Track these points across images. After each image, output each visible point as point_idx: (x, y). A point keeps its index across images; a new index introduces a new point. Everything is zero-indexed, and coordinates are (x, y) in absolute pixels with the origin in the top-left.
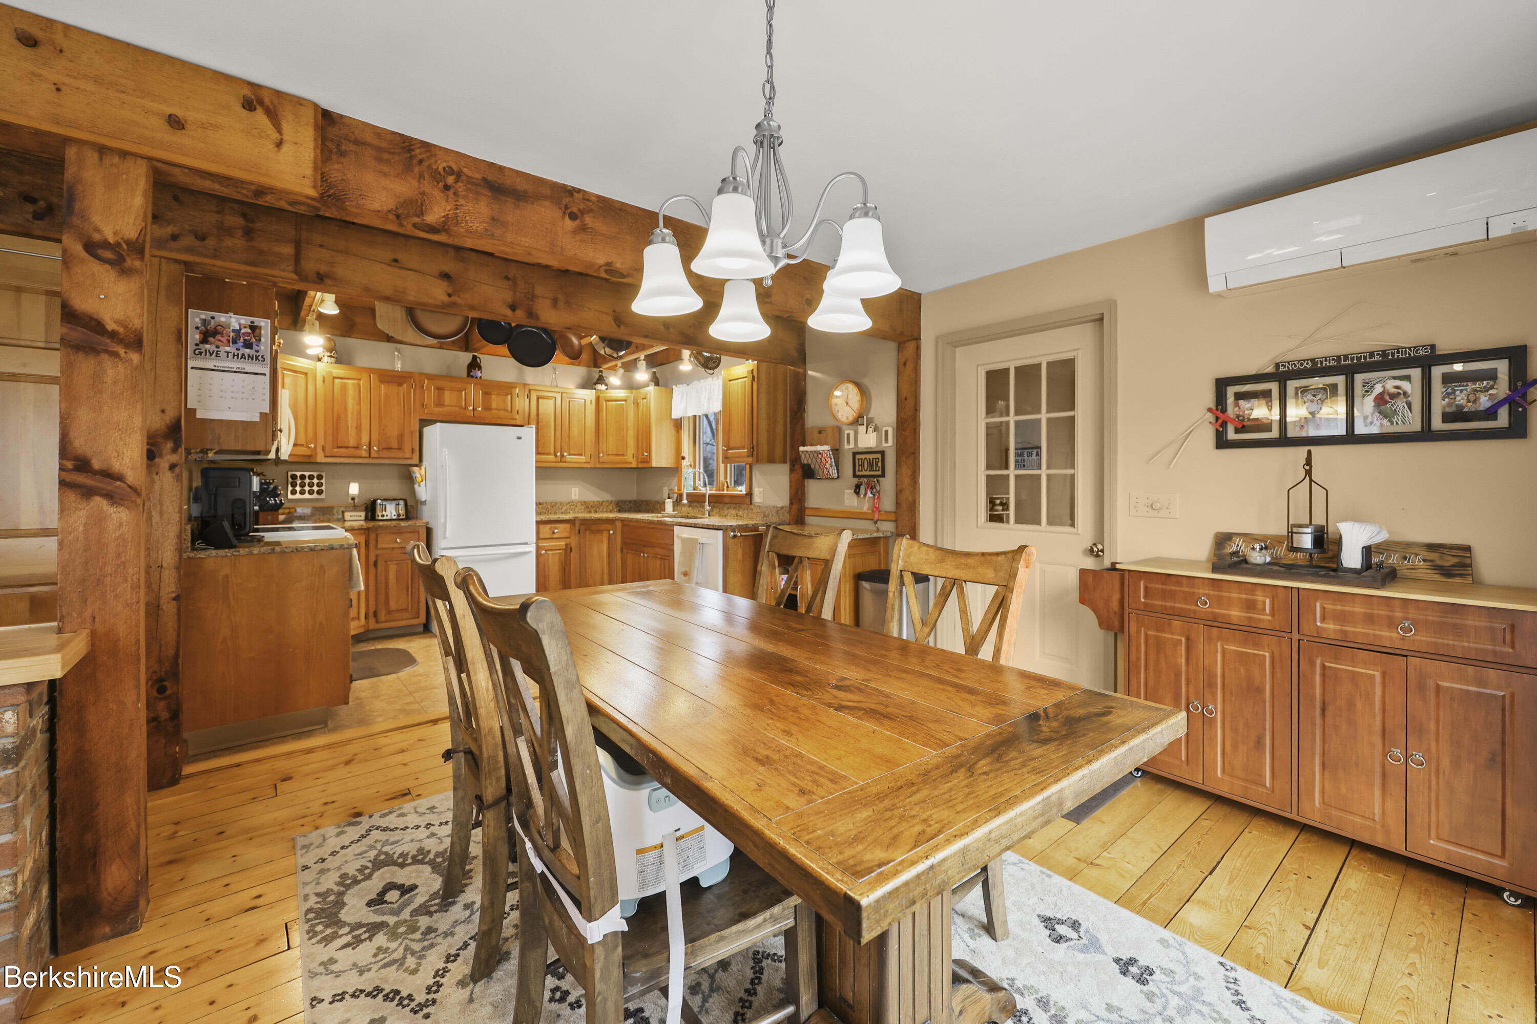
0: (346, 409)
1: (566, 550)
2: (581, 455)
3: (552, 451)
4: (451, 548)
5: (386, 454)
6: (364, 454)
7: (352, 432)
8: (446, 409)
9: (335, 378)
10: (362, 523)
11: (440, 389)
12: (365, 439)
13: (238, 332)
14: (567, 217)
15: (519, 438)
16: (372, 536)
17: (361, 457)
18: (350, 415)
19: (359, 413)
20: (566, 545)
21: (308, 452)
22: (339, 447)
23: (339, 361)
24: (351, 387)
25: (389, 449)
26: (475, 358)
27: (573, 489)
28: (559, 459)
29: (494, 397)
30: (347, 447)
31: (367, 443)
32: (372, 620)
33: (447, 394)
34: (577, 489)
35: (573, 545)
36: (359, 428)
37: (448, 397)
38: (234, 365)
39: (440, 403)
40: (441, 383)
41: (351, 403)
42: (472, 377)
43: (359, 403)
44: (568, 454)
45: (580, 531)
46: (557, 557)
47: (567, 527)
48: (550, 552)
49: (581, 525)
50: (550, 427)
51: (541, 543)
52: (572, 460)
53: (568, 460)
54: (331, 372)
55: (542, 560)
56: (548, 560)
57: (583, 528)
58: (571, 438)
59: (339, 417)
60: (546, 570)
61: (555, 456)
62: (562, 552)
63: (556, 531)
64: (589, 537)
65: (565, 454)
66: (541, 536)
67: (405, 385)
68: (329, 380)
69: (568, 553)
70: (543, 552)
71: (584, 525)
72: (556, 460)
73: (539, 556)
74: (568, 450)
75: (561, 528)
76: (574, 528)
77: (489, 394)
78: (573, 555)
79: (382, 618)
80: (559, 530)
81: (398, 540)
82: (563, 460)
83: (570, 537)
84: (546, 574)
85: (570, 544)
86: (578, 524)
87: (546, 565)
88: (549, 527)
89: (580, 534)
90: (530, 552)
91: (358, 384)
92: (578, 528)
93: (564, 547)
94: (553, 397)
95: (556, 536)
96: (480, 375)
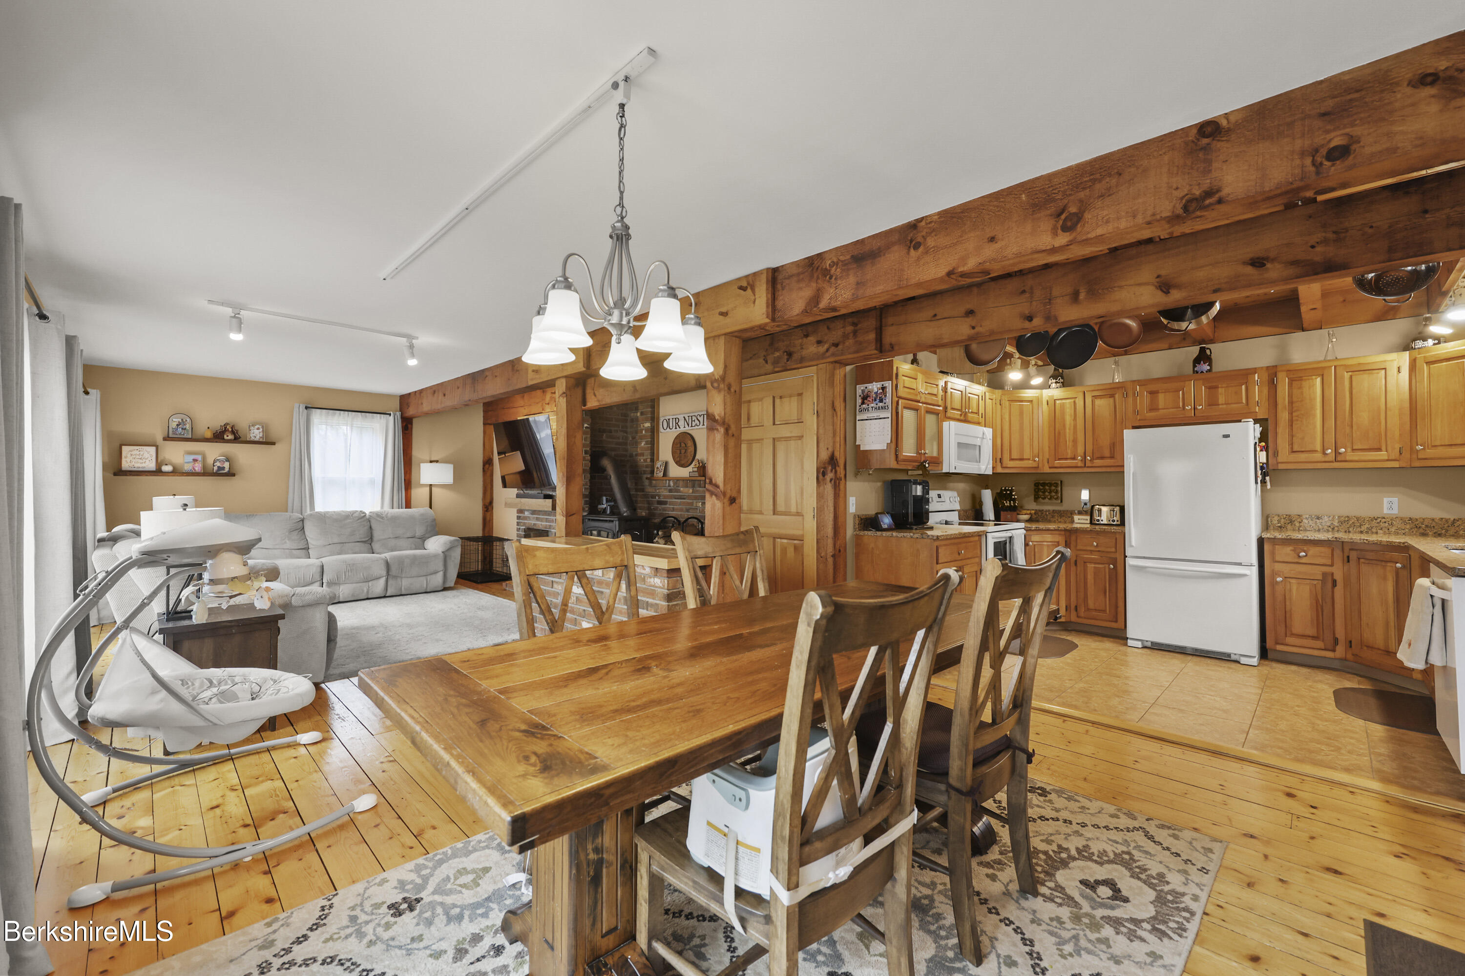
0: (1064, 425)
1: (1324, 581)
2: (1379, 449)
4: (1144, 558)
5: (1098, 462)
7: (1070, 444)
8: (1161, 412)
9: (1055, 400)
10: (1089, 526)
11: (1152, 393)
12: (1080, 450)
13: (876, 393)
14: (912, 250)
15: (1226, 436)
16: (1073, 538)
17: (1080, 467)
18: (1068, 431)
19: (1075, 427)
20: (1324, 575)
21: (1035, 465)
22: (1059, 459)
23: (1064, 385)
24: (1068, 406)
25: (1102, 458)
26: (1203, 350)
27: (1386, 500)
28: (1331, 458)
29: (1221, 390)
30: (1066, 459)
31: (1082, 454)
32: (1073, 614)
33: (1161, 397)
34: (1395, 500)
35: (1338, 576)
36: (1075, 441)
37: (1162, 399)
38: (875, 414)
39: (1153, 408)
40: (1153, 387)
41: (1068, 419)
42: (1197, 372)
43: (1075, 419)
44: (1349, 450)
45: (1348, 557)
46: (1307, 589)
47: (1326, 551)
48: (1293, 581)
49: (1351, 550)
50: (1315, 416)
51: (1278, 567)
52: (1356, 458)
53: (1348, 458)
54: (1053, 396)
55: (1279, 589)
56: (1290, 590)
57: (1354, 555)
58: (1355, 427)
59: (1059, 433)
60: (1288, 603)
61: (1324, 454)
62: (1315, 582)
63: (1303, 554)
64: (1365, 568)
65: (1343, 450)
66: (1278, 558)
67: (1117, 396)
68: (1051, 403)
69: (1330, 584)
70: (1279, 579)
71: (1356, 550)
72: (1327, 459)
73: (1274, 584)
74: (1349, 445)
75: (1313, 550)
76: (1338, 553)
77: (1217, 387)
78: (1339, 590)
79: (1082, 614)
80: (1310, 553)
81: (1095, 544)
82: (1339, 458)
83: (1332, 565)
84: (1288, 609)
85: (1332, 574)
86: (1347, 548)
87: (1287, 597)
88: (1291, 548)
89: (1348, 561)
90: (1245, 575)
91: (1075, 402)
92: (1346, 555)
93: (1320, 577)
94: (1319, 375)
95: (1304, 560)
96: (1208, 368)
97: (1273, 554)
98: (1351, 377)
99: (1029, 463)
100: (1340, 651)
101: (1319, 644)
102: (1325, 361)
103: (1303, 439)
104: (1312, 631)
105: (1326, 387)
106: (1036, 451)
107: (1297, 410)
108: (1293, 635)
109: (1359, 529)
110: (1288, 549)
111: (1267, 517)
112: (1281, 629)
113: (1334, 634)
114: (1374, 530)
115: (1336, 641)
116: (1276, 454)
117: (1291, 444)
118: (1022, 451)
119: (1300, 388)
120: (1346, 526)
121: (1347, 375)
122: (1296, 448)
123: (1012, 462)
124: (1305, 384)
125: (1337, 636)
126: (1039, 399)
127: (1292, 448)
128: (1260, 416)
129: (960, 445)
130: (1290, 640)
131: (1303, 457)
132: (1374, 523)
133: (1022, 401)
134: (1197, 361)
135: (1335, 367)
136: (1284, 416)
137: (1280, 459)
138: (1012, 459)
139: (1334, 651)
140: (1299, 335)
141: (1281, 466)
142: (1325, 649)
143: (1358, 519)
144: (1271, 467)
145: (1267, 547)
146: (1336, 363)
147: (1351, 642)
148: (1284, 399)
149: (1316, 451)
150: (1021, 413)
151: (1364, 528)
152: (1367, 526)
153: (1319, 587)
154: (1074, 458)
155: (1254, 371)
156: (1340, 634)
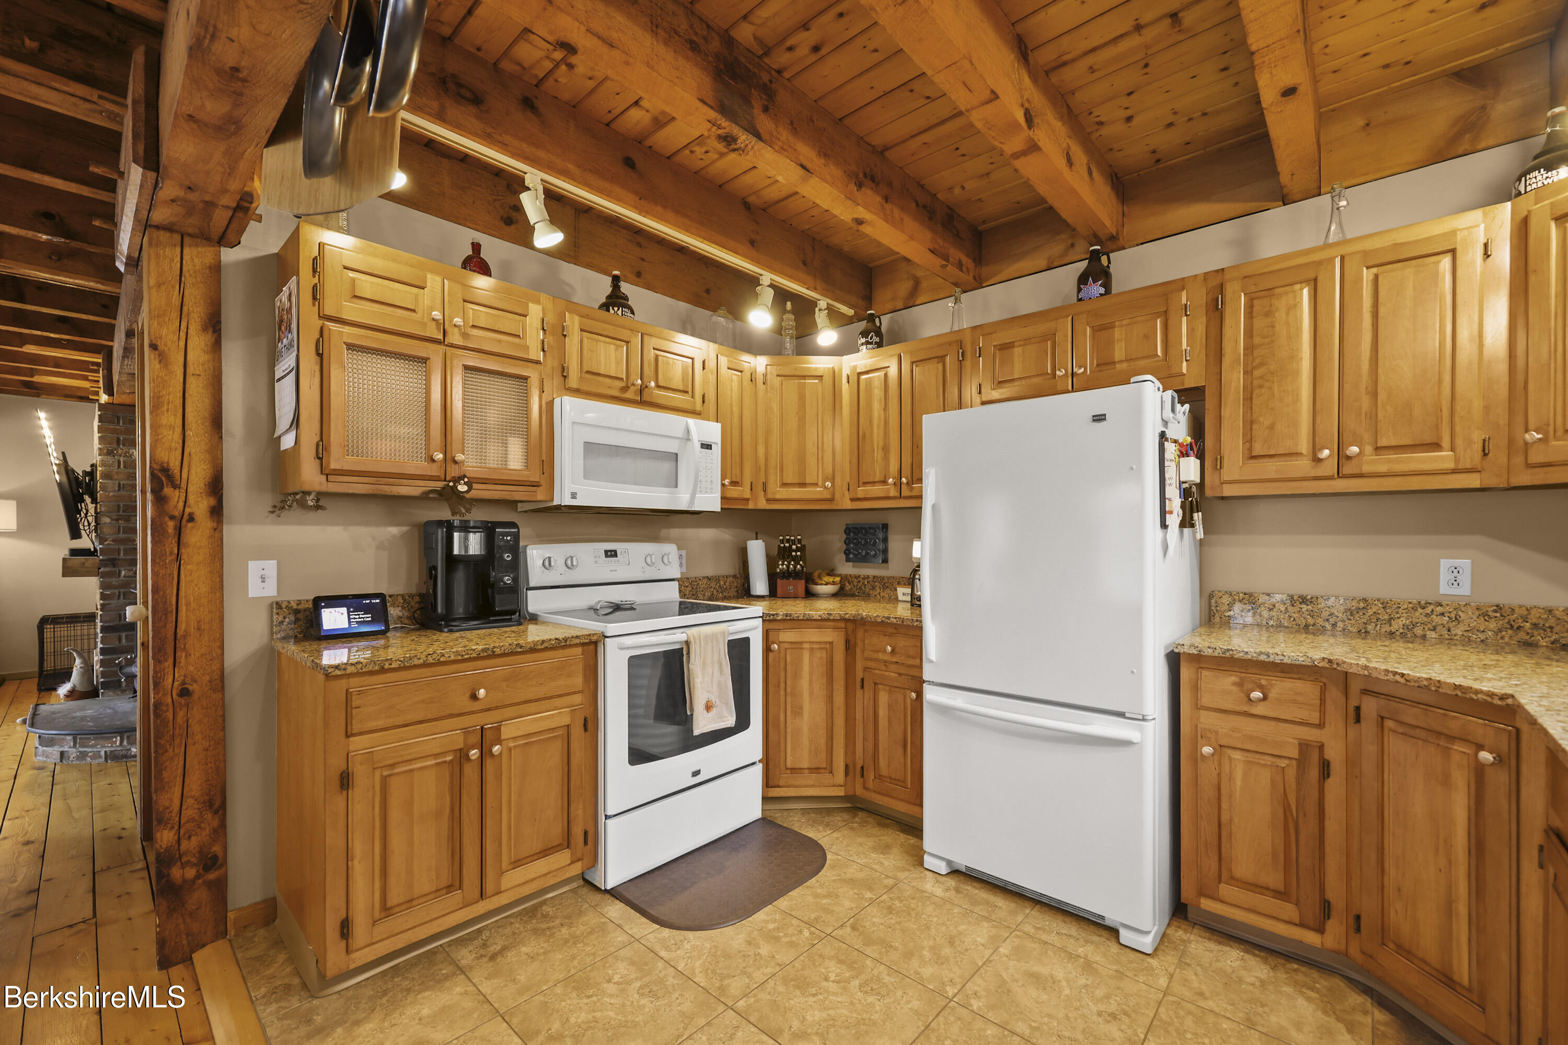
0: (871, 422)
1: (1302, 763)
2: (1436, 446)
3: (1304, 446)
6: (893, 492)
7: (879, 455)
8: (1017, 385)
9: (860, 374)
11: (1005, 347)
12: (894, 467)
15: (1099, 418)
16: (860, 635)
17: (888, 498)
18: (875, 430)
19: (886, 423)
20: (1304, 746)
21: (827, 495)
22: (864, 484)
24: (877, 383)
26: (1096, 259)
27: (1445, 564)
28: (1330, 468)
29: (1118, 333)
30: (873, 483)
31: (896, 474)
32: (859, 782)
33: (1019, 353)
34: (1465, 564)
35: (1335, 753)
37: (1020, 358)
38: (287, 363)
40: (1007, 336)
41: (877, 410)
42: (1082, 300)
43: (885, 409)
44: (1369, 449)
45: (1358, 709)
46: (1265, 777)
47: (1308, 689)
48: (1237, 755)
49: (1365, 692)
50: (1297, 373)
51: (1208, 720)
52: (1383, 468)
53: (1366, 469)
54: (855, 367)
55: (1208, 772)
56: (1231, 778)
57: (1370, 707)
58: (1382, 396)
59: (864, 436)
60: (1224, 806)
61: (1318, 461)
62: (1283, 763)
63: (1257, 694)
64: (1396, 746)
65: (1355, 449)
66: (1206, 700)
67: (948, 359)
68: (853, 379)
69: (1314, 773)
70: (1207, 750)
71: (1377, 694)
72: (1320, 472)
73: (1197, 758)
74: (1367, 437)
75: (1281, 687)
76: (1334, 693)
77: (1111, 326)
78: (1335, 786)
79: (871, 784)
80: (1273, 694)
81: (889, 648)
82: (1346, 470)
83: (1321, 725)
84: (1225, 817)
85: (1321, 747)
86: (1355, 687)
87: (1223, 792)
88: (1234, 679)
89: (1358, 720)
90: (1127, 743)
91: (886, 375)
92: (1353, 703)
93: (1295, 753)
94: (1306, 281)
95: (1259, 710)
96: (1102, 290)
97: (1196, 688)
98: (1376, 277)
99: (817, 492)
100: (1336, 930)
101: (1289, 910)
102: (1327, 246)
103: (1272, 427)
104: (1275, 879)
105: (1321, 308)
106: (829, 470)
107: (1262, 364)
108: (1234, 880)
109: (1387, 628)
110: (1228, 681)
111: (1211, 596)
112: (1210, 864)
113: (1322, 890)
114: (1418, 631)
115: (1326, 909)
116: (1219, 464)
117: (1249, 440)
118: (802, 469)
119: (1268, 314)
120: (1361, 619)
121: (1367, 275)
122: (1258, 449)
123: (784, 490)
124: (1281, 304)
125: (1330, 895)
126: (834, 375)
127: (1250, 449)
128: (1190, 383)
129: (590, 448)
130: (1225, 890)
131: (1271, 468)
132: (1419, 615)
133: (804, 377)
134: (1083, 280)
135: (1343, 259)
136: (1235, 379)
137: (1226, 475)
138: (784, 485)
139: (1321, 930)
140: (1279, 213)
141: (1228, 491)
142: (1302, 925)
143: (1385, 605)
144: (1209, 493)
145: (1186, 673)
146: (1343, 251)
147: (1358, 918)
148: (1237, 342)
149: (1299, 454)
150: (802, 398)
151: (1397, 625)
152: (1403, 621)
153: (1291, 774)
154: (884, 482)
155: (1181, 284)
156: (1335, 892)
